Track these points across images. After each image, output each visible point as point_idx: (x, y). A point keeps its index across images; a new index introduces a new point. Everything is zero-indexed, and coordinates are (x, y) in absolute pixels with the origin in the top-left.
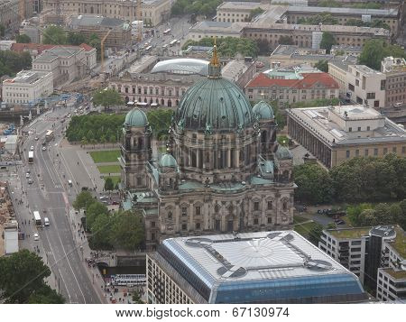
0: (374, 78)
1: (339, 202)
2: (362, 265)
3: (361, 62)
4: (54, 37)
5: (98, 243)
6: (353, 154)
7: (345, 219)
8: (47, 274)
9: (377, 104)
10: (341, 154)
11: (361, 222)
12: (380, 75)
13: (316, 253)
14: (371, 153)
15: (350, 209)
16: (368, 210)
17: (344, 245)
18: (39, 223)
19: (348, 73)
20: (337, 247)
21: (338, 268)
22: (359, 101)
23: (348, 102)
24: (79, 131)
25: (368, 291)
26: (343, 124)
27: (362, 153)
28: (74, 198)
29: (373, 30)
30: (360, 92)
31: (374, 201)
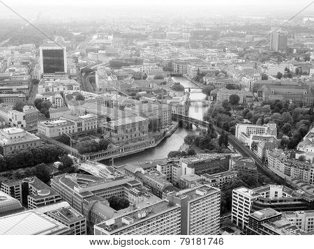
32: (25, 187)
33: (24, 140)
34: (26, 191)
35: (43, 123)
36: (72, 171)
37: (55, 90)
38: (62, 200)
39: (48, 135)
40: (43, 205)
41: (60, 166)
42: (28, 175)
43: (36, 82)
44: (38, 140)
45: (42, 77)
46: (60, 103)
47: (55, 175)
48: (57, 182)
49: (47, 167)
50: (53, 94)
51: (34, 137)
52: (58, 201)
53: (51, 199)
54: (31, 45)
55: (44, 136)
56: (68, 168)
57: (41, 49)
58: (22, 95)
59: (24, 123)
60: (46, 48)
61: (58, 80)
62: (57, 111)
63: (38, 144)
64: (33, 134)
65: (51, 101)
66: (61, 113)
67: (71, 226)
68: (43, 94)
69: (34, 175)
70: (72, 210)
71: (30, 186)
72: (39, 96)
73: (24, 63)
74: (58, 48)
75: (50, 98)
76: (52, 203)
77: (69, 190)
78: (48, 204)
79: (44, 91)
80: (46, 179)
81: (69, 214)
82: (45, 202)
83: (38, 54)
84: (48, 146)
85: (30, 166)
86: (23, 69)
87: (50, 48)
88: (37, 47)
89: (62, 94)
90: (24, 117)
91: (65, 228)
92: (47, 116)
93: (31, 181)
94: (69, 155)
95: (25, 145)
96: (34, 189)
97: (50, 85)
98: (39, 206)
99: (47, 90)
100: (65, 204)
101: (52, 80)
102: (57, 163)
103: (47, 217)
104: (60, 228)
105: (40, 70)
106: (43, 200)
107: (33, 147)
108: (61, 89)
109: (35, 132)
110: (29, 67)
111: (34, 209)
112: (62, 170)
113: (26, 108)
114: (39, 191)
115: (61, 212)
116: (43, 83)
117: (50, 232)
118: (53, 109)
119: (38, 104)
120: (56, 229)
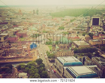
0: (84, 37)
1: (80, 53)
2: (82, 61)
3: (82, 35)
4: (44, 32)
5: (49, 57)
6: (81, 47)
7: (80, 55)
8: (43, 61)
9: (84, 41)
10: (80, 47)
11: (82, 56)
12: (85, 37)
13: (76, 59)
14: (84, 47)
15: (81, 54)
16: (83, 54)
17: (80, 58)
18: (41, 55)
19: (81, 37)
20: (79, 59)
21: (79, 61)
22: (82, 40)
23: (81, 40)
24: (47, 43)
25: (83, 64)
26: (80, 43)
27: (82, 47)
28: (46, 52)
29: (84, 31)
30: (82, 39)
31: (84, 53)
33: (84, 45)
34: (84, 60)
35: (91, 40)
38: (95, 65)
39: (92, 44)
40: (89, 65)
41: (95, 54)
42: (85, 55)
43: (89, 28)
45: (92, 26)
46: (97, 35)
47: (93, 56)
48: (94, 59)
49: (91, 54)
50: (95, 32)
51: (88, 44)
52: (94, 65)
53: (91, 64)
54: (89, 17)
55: (91, 44)
56: (98, 55)
57: (92, 18)
58: (85, 31)
59: (85, 39)
60: (94, 18)
61: (96, 28)
62: (95, 37)
63: (89, 46)
64: (87, 43)
65: (94, 34)
66: (97, 38)
68: (92, 32)
69: (87, 55)
70: (98, 68)
71: (85, 59)
72: (90, 32)
73: (86, 22)
74: (98, 18)
75: (94, 33)
76: (92, 65)
77: (98, 62)
78: (90, 65)
80: (90, 57)
81: (97, 69)
83: (91, 19)
84: (92, 47)
85: (86, 53)
86: (86, 24)
88: (91, 17)
89: (97, 32)
90: (85, 38)
91: (96, 73)
92: (92, 38)
93: (86, 57)
94: (98, 51)
96: (87, 60)
97: (94, 29)
99: (93, 30)
100: (96, 66)
101: (94, 27)
102: (94, 53)
103: (90, 69)
104: (94, 73)
105: (91, 24)
107: (87, 47)
108: (97, 30)
109: (88, 43)
110: (88, 23)
111: (86, 66)
112: (95, 55)
113: (86, 35)
115: (94, 68)
116: (92, 28)
117: (90, 73)
118: (94, 36)
119: (90, 34)
120: (93, 73)
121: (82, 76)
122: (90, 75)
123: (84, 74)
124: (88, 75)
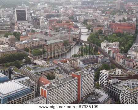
1: (3, 63)
2: (8, 74)
3: (4, 36)
6: (4, 54)
7: (4, 66)
9: (8, 44)
11: (7, 66)
15: (5, 64)
16: (8, 64)
19: (2, 39)
20: (3, 71)
21: (3, 75)
22: (5, 44)
23: (3, 44)
26: (2, 48)
27: (6, 53)
30: (5, 42)
31: (9, 62)
32: (10, 70)
33: (9, 50)
34: (10, 72)
35: (17, 42)
36: (30, 63)
37: (22, 28)
38: (26, 76)
39: (19, 48)
41: (25, 61)
42: (11, 65)
43: (14, 25)
44: (15, 50)
45: (16, 22)
46: (24, 34)
47: (23, 65)
48: (24, 68)
49: (20, 62)
50: (21, 30)
52: (24, 77)
53: (21, 75)
54: (11, 8)
57: (16, 10)
58: (7, 30)
59: (9, 42)
60: (18, 9)
61: (23, 24)
62: (23, 37)
63: (15, 52)
64: (13, 48)
66: (25, 38)
67: (30, 87)
69: (14, 65)
70: (30, 80)
71: (12, 70)
72: (15, 31)
73: (8, 16)
75: (20, 32)
76: (22, 77)
77: (29, 72)
78: (20, 78)
79: (17, 29)
80: (19, 67)
81: (29, 82)
82: (19, 77)
83: (14, 13)
84: (19, 53)
85: (12, 61)
86: (8, 19)
87: (20, 9)
88: (14, 9)
90: (9, 40)
91: (28, 88)
92: (19, 40)
93: (13, 68)
94: (29, 57)
95: (10, 52)
96: (14, 71)
97: (20, 26)
98: (16, 79)
99: (19, 28)
100: (27, 78)
101: (21, 24)
103: (20, 83)
104: (26, 88)
105: (15, 19)
106: (18, 76)
107: (13, 53)
108: (25, 28)
109: (14, 46)
110: (10, 18)
111: (14, 80)
112: (26, 63)
113: (10, 36)
114: (16, 72)
115: (26, 81)
116: (17, 25)
117: (21, 90)
118: (21, 36)
119: (15, 34)
120: (24, 89)
121: (9, 96)
122: (21, 92)
123: (12, 93)
124: (18, 93)
